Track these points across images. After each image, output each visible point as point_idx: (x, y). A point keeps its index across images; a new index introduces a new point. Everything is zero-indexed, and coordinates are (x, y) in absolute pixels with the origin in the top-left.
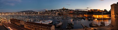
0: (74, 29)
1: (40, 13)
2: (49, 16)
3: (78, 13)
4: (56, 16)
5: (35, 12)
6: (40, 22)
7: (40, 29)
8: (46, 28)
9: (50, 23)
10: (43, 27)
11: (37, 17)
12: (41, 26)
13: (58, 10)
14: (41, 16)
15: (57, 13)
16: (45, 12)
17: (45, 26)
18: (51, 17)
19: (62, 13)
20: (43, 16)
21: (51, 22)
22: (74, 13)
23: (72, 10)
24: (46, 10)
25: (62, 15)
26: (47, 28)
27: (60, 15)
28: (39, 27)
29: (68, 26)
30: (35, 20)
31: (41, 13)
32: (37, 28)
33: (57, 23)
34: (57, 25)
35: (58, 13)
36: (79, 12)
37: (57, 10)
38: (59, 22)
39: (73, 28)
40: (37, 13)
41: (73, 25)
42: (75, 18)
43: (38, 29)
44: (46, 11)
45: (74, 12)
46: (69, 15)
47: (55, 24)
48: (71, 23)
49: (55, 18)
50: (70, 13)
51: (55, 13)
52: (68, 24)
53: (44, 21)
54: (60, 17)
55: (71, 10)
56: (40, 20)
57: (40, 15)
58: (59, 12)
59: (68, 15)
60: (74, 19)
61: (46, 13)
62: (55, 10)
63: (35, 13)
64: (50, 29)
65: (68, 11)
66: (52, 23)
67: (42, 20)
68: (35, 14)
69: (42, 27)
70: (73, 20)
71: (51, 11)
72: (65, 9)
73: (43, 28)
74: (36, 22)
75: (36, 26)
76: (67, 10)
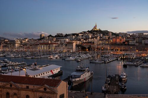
0: (128, 95)
1: (21, 42)
2: (50, 53)
3: (140, 43)
4: (73, 53)
5: (5, 39)
6: (23, 73)
7: (23, 93)
8: (42, 89)
9: (54, 76)
10: (31, 87)
11: (12, 56)
12: (24, 86)
13: (77, 35)
14: (25, 52)
15: (74, 44)
16: (39, 40)
17: (38, 85)
18: (57, 56)
19: (91, 42)
20: (33, 54)
21: (56, 72)
22: (128, 45)
23: (120, 33)
24: (41, 35)
25: (89, 50)
26: (45, 89)
27: (83, 48)
28: (18, 89)
29: (109, 84)
30: (5, 66)
31: (25, 44)
32: (11, 92)
33: (74, 73)
34: (74, 80)
35: (78, 42)
36: (143, 41)
37: (74, 35)
38: (82, 71)
39: (123, 91)
40: (13, 42)
41: (125, 83)
42: (132, 60)
43: (15, 94)
44: (42, 38)
45: (128, 41)
46: (112, 50)
47: (69, 77)
48: (119, 77)
49: (68, 59)
50: (115, 44)
51: (68, 43)
52: (109, 77)
53: (35, 69)
54: (84, 56)
55: (116, 35)
56: (22, 67)
57: (21, 49)
58: (80, 40)
59: (107, 49)
60: (127, 63)
61: (41, 44)
62: (69, 35)
63: (6, 43)
64: (54, 93)
65: (109, 38)
66: (60, 74)
67: (29, 66)
68: (6, 46)
69: (28, 87)
70: (125, 66)
71: (56, 36)
72: (100, 31)
73: (32, 90)
74: (10, 74)
75: (9, 86)
76: (106, 33)
